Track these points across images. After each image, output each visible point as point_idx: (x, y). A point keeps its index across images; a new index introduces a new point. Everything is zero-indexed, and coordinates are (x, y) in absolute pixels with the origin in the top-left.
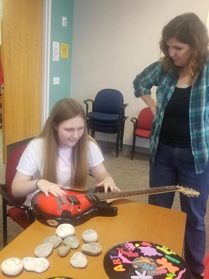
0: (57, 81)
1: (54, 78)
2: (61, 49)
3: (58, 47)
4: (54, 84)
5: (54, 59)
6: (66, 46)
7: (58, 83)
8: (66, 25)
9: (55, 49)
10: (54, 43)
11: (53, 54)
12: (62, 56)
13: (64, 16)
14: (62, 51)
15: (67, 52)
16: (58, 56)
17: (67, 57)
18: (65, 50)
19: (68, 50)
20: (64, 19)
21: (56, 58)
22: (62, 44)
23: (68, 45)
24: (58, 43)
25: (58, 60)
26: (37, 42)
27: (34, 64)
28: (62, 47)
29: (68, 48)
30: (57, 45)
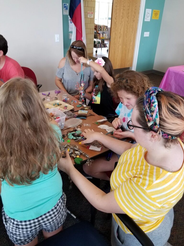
0: (147, 34)
1: (145, 33)
2: (153, 13)
4: (144, 36)
5: (145, 20)
6: (157, 12)
7: (148, 36)
9: (147, 14)
10: (147, 10)
11: (146, 17)
12: (153, 18)
14: (153, 15)
15: (158, 16)
16: (150, 18)
17: (158, 19)
18: (156, 14)
21: (148, 19)
22: (154, 10)
23: (160, 11)
24: (151, 10)
25: (149, 21)
26: (136, 11)
27: (132, 24)
28: (154, 12)
29: (159, 13)
30: (149, 11)
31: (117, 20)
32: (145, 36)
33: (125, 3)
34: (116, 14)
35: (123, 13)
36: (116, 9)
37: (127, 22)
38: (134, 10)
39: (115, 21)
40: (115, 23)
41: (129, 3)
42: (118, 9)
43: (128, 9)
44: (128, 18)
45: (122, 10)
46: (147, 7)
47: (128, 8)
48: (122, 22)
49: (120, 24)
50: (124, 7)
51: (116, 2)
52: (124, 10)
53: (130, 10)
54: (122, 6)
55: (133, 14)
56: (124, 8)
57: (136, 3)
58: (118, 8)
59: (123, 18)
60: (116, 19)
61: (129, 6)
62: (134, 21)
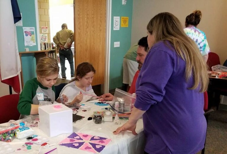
0: (117, 44)
1: (115, 43)
3: (119, 20)
5: (114, 29)
6: (126, 18)
7: (119, 46)
8: (125, 3)
9: (116, 22)
10: (115, 17)
11: (114, 25)
12: (122, 26)
14: (122, 22)
15: (127, 23)
16: (119, 26)
17: (127, 26)
18: (125, 21)
19: (128, 21)
21: (117, 28)
22: (122, 17)
23: (128, 18)
24: (119, 17)
25: (119, 29)
26: (101, 19)
27: (99, 34)
28: (122, 19)
29: (128, 20)
30: (117, 19)
31: (81, 30)
32: (115, 46)
33: (88, 11)
34: (80, 23)
35: (87, 22)
36: (79, 18)
37: (93, 31)
38: (99, 18)
39: (79, 31)
40: (80, 34)
41: (93, 10)
42: (81, 18)
43: (93, 18)
44: (93, 27)
45: (86, 18)
47: (93, 16)
48: (87, 32)
49: (86, 34)
51: (78, 10)
52: (88, 18)
53: (95, 18)
54: (86, 14)
55: (99, 22)
56: (88, 16)
57: (101, 11)
58: (81, 16)
59: (88, 27)
60: (79, 29)
61: (93, 14)
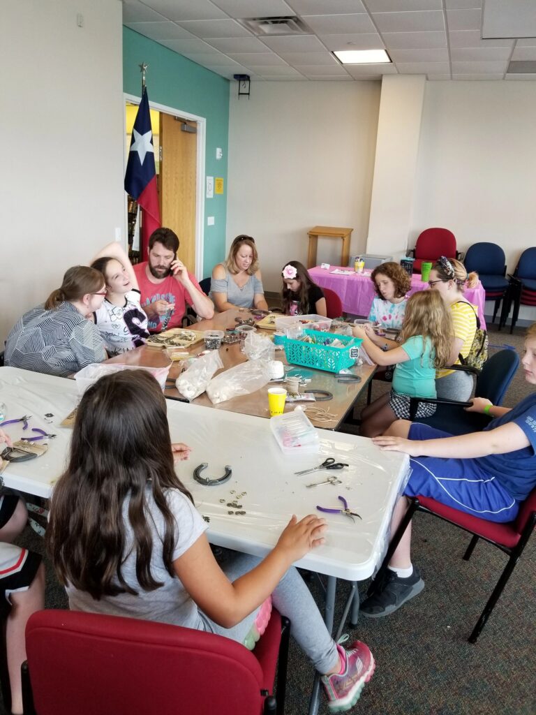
0: (211, 221)
1: (209, 219)
2: (215, 184)
3: (212, 181)
5: (208, 196)
6: (221, 180)
7: (213, 223)
8: (221, 157)
9: (209, 185)
10: (208, 178)
11: (208, 190)
12: (218, 193)
13: (218, 147)
14: (216, 186)
15: (222, 187)
16: (212, 192)
17: (222, 193)
18: (219, 185)
19: (222, 184)
20: (219, 150)
21: (210, 195)
22: (217, 178)
23: (223, 179)
24: (212, 178)
25: (212, 197)
27: (188, 204)
28: (216, 182)
29: (223, 182)
30: (211, 179)
32: (209, 224)
34: (167, 186)
35: (176, 185)
37: (182, 199)
38: (189, 178)
39: (167, 198)
41: (182, 167)
42: (169, 178)
43: (182, 178)
44: (182, 192)
45: (174, 179)
46: (208, 173)
48: (176, 201)
50: (176, 173)
51: (166, 166)
52: (176, 178)
53: (184, 179)
55: (188, 185)
56: (177, 175)
57: (191, 167)
58: (169, 175)
59: (176, 193)
60: (167, 194)
61: (182, 173)
62: (190, 198)
